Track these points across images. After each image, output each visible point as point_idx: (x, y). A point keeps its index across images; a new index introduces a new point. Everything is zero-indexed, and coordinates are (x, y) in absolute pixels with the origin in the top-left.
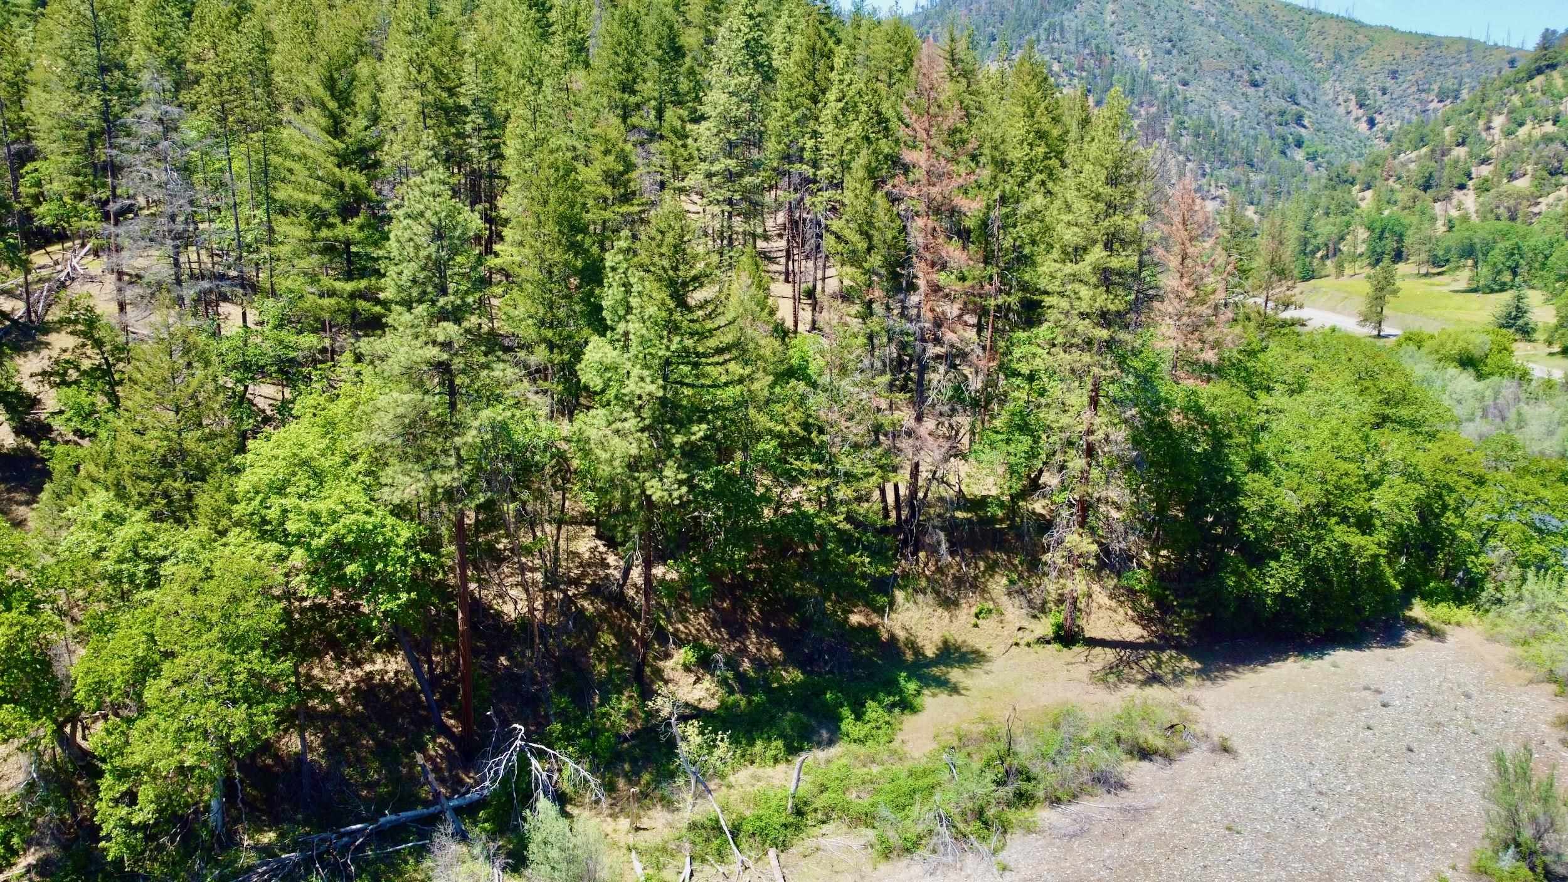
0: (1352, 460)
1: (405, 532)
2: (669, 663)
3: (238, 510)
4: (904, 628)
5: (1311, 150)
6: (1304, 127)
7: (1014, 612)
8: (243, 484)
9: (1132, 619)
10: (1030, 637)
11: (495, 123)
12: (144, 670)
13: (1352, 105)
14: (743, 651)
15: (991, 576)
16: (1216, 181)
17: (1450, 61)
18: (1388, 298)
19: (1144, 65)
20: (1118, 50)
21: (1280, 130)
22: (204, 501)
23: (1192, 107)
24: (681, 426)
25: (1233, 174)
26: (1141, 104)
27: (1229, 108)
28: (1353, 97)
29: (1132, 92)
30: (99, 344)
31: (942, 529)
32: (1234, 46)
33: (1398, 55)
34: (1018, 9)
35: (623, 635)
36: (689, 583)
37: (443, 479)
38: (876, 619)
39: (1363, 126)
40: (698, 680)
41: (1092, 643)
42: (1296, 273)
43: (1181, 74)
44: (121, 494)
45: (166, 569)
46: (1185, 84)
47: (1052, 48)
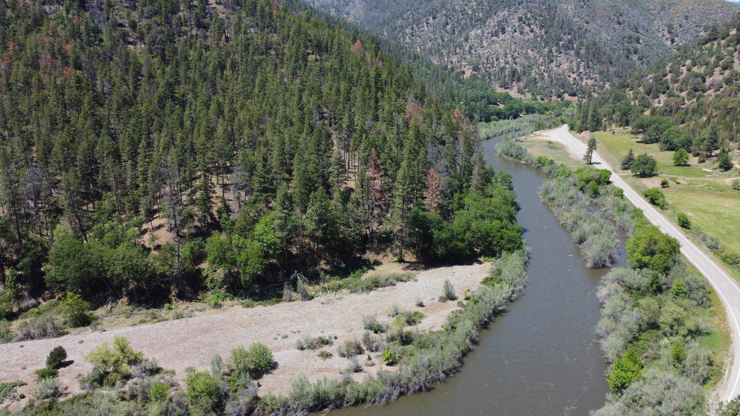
1: (279, 241)
2: (321, 262)
3: (255, 237)
4: (367, 257)
5: (640, 55)
6: (640, 43)
9: (415, 258)
10: (393, 261)
13: (666, 32)
14: (335, 261)
15: (387, 248)
16: (594, 71)
17: (713, 12)
19: (570, 13)
20: (559, 6)
21: (628, 45)
22: (250, 235)
23: (587, 35)
25: (602, 68)
26: (565, 34)
27: (606, 35)
28: (666, 28)
29: (561, 28)
32: (613, 4)
33: (690, 8)
35: (313, 257)
37: (285, 233)
38: (362, 256)
39: (669, 43)
41: (405, 262)
43: (587, 18)
46: (587, 23)
47: (528, 6)
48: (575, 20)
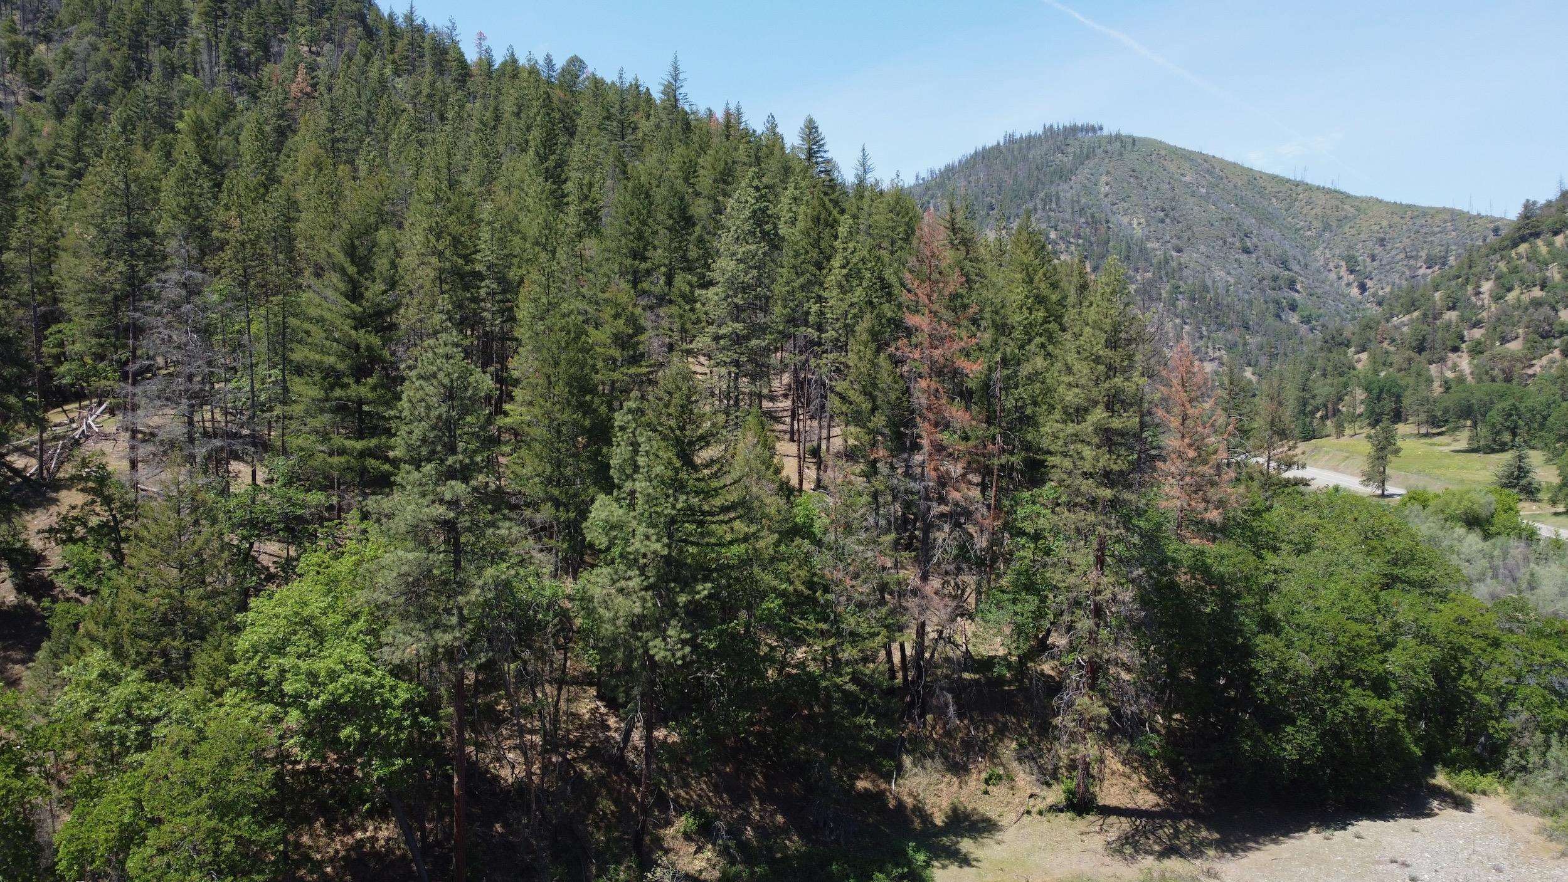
0: (1363, 621)
1: (403, 692)
2: (670, 831)
3: (236, 670)
4: (910, 794)
5: (1305, 314)
6: (1297, 291)
7: (1025, 779)
8: (243, 643)
9: (1147, 787)
10: (1041, 805)
11: (509, 288)
12: (129, 838)
13: (1343, 271)
14: (746, 819)
15: (1001, 740)
16: (1214, 343)
17: (1437, 230)
18: (1390, 457)
19: (1138, 233)
20: (1113, 219)
21: (1273, 294)
22: (202, 660)
23: (1186, 273)
24: (687, 585)
25: (1229, 337)
26: (1137, 270)
27: (1223, 274)
28: (1343, 263)
29: (1127, 258)
30: (108, 501)
31: (950, 691)
32: (1225, 215)
33: (1385, 223)
34: (1015, 181)
35: (622, 801)
36: (690, 746)
37: (444, 638)
38: (883, 786)
39: (1355, 291)
40: (699, 850)
41: (1107, 811)
42: (1296, 433)
43: (1175, 241)
44: (119, 654)
45: (159, 731)
46: (1179, 251)
47: (1049, 217)
48: (1150, 245)
